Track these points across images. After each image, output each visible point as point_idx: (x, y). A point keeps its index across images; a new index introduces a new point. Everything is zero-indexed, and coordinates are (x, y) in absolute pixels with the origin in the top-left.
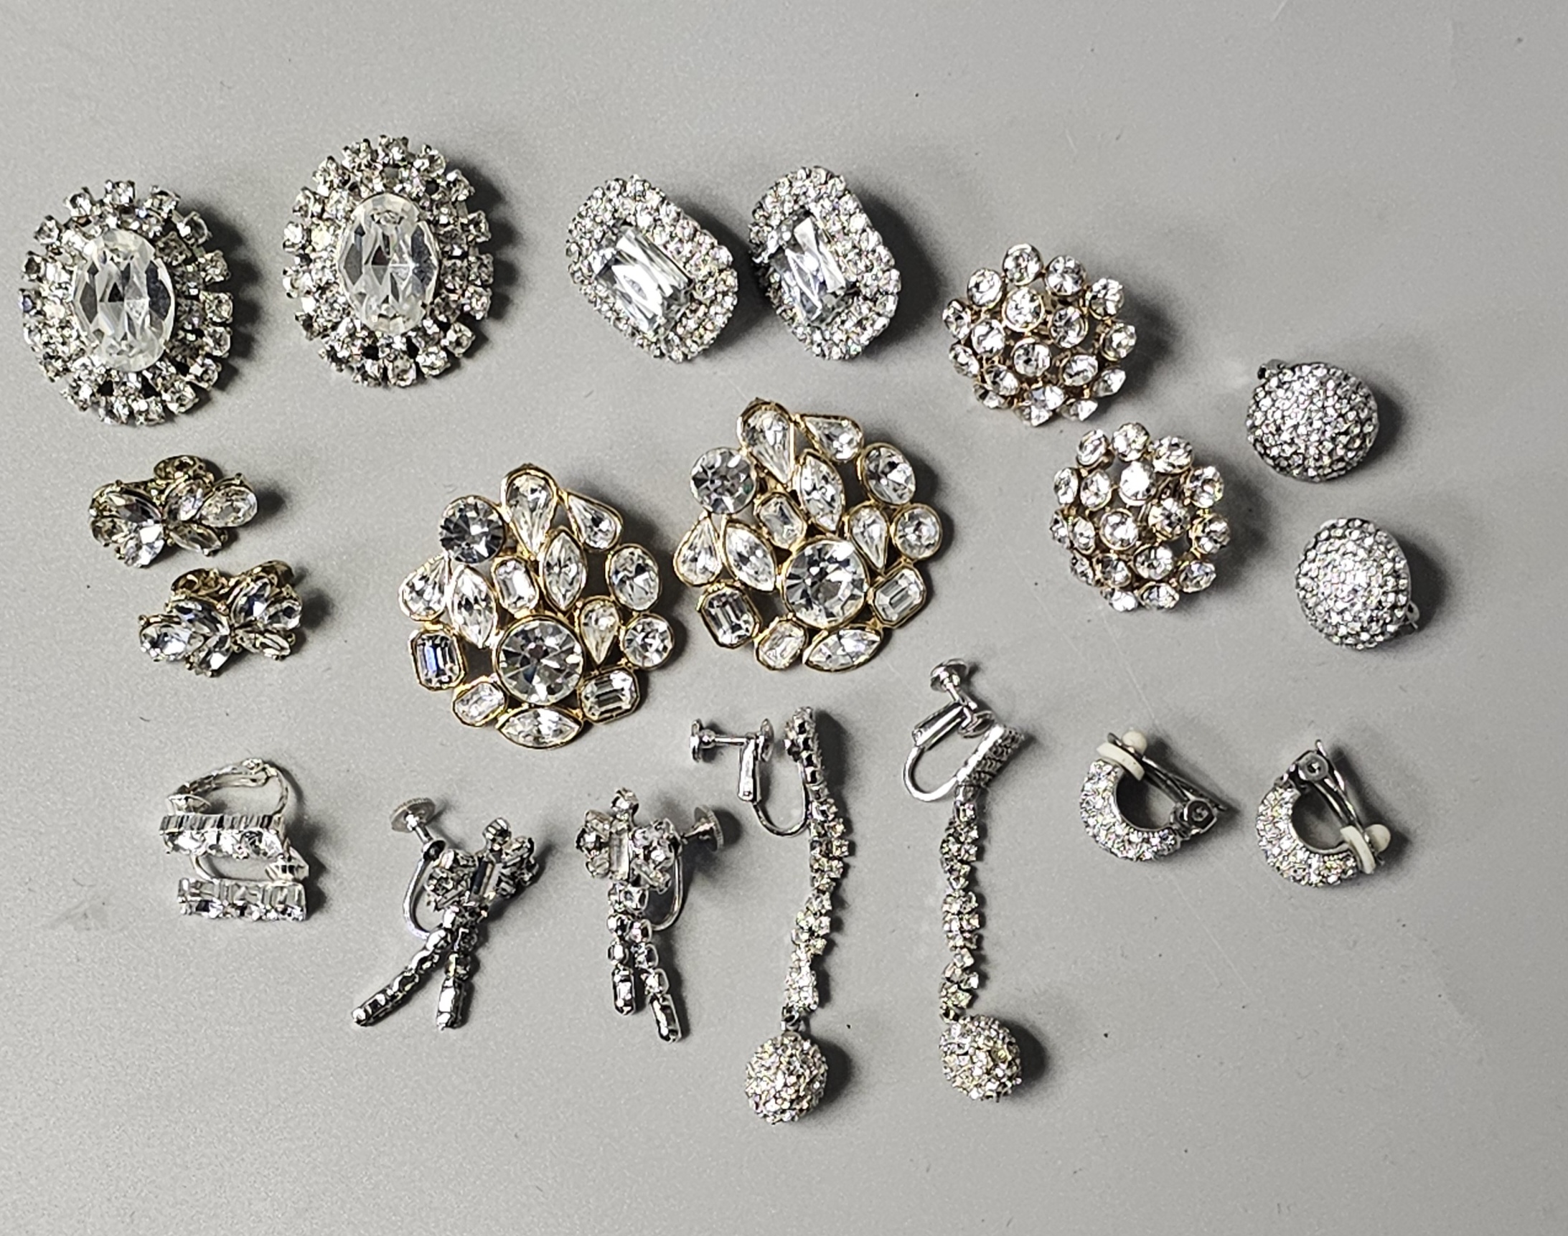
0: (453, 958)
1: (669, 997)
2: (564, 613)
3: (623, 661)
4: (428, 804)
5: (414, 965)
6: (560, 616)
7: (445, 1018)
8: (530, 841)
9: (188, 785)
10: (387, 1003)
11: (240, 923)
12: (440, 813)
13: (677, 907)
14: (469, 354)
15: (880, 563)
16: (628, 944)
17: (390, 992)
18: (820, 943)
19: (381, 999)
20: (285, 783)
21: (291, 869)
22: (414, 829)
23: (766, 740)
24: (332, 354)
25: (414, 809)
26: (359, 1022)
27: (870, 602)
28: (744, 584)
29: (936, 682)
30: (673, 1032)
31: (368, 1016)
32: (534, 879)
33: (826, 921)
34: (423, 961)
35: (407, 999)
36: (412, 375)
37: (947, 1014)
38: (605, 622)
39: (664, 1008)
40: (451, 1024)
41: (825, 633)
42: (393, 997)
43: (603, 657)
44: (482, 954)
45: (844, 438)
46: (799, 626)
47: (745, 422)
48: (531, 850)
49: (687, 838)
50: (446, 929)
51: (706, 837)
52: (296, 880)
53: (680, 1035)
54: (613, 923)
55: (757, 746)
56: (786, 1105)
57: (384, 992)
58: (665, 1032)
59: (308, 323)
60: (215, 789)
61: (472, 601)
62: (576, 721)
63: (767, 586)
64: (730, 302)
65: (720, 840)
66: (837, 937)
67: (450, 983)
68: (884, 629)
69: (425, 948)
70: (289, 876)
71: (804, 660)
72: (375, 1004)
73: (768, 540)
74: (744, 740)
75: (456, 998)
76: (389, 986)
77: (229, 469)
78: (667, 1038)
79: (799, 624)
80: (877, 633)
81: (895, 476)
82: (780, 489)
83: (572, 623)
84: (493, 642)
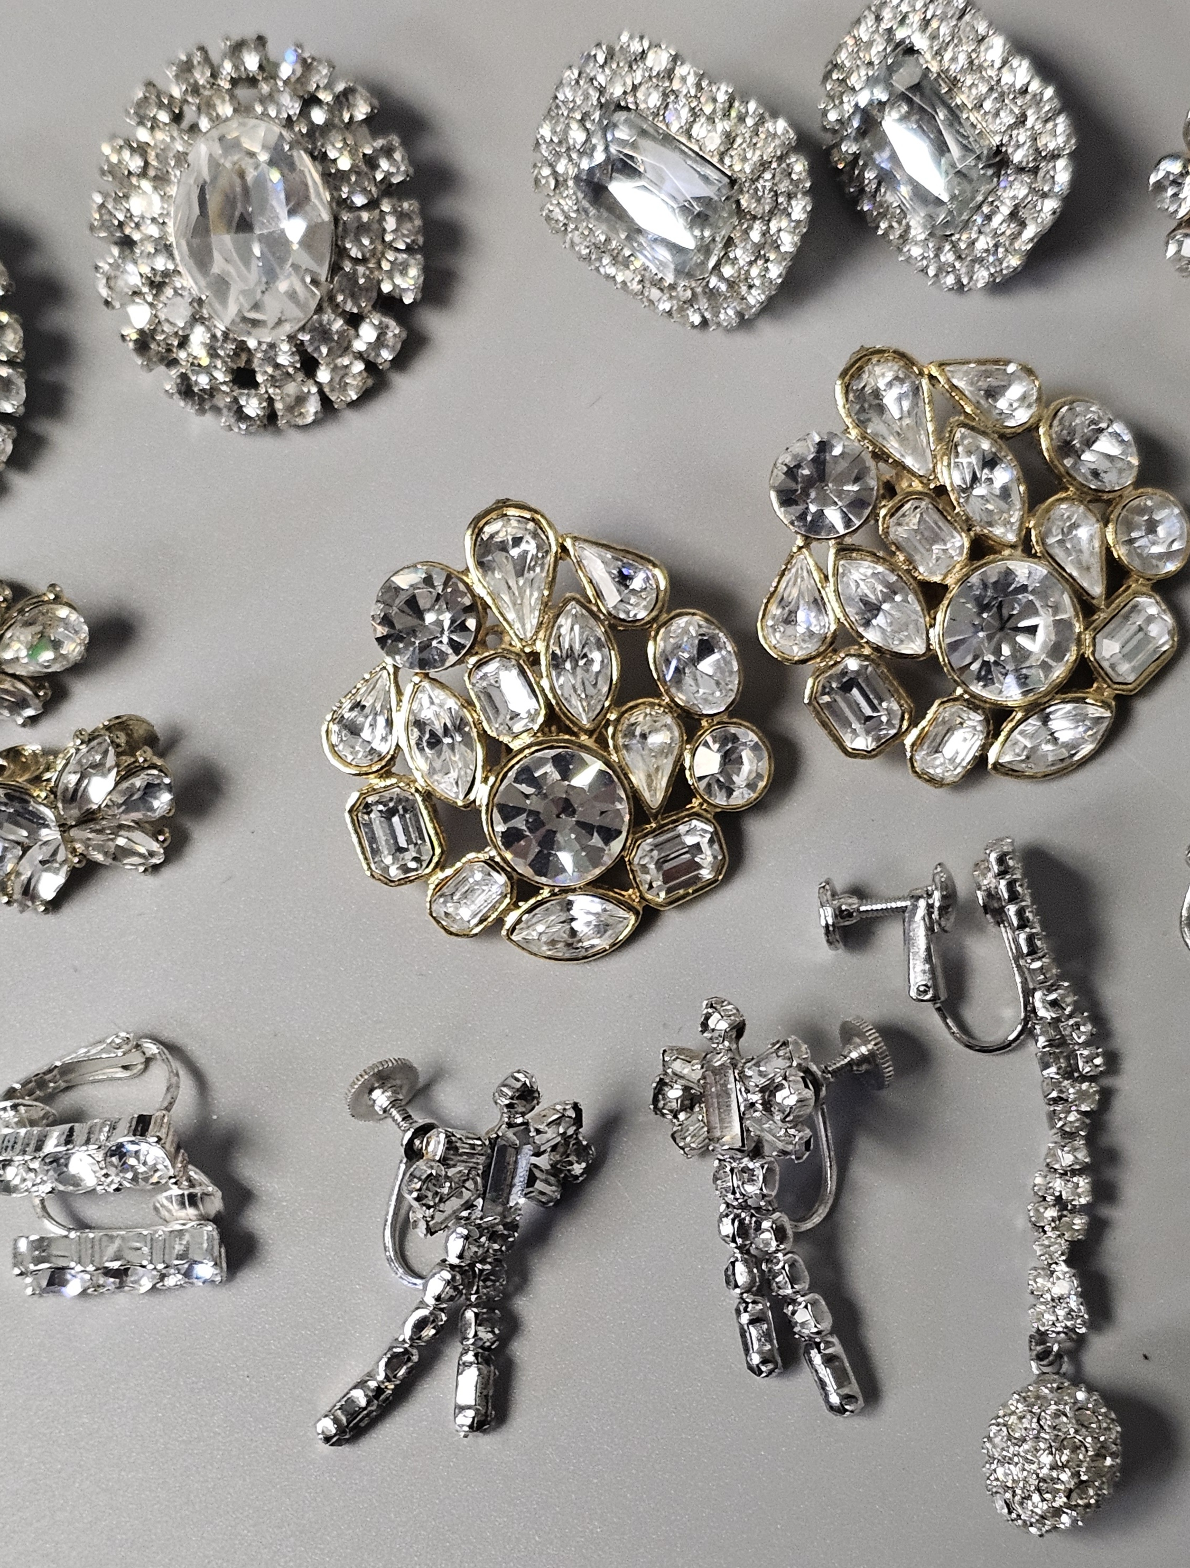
0: (470, 1315)
1: (835, 1340)
2: (590, 733)
3: (696, 802)
4: (405, 1068)
5: (407, 1332)
6: (584, 738)
7: (467, 1418)
8: (576, 1107)
9: (18, 1086)
10: (369, 1403)
11: (122, 1298)
12: (428, 1087)
13: (831, 1185)
14: (402, 361)
15: (1097, 589)
16: (754, 1260)
17: (373, 1384)
18: (1079, 1222)
19: (360, 1397)
20: (176, 1065)
21: (193, 1200)
22: (385, 1111)
23: (943, 897)
25: (382, 1078)
26: (327, 1439)
27: (1088, 653)
28: (877, 649)
30: (848, 1398)
31: (341, 1430)
32: (592, 1171)
33: (1083, 1182)
34: (420, 1325)
35: (404, 1391)
36: (312, 407)
38: (658, 739)
39: (829, 1360)
40: (479, 1426)
41: (1019, 715)
42: (379, 1391)
43: (660, 796)
44: (523, 1305)
45: (1015, 391)
46: (975, 708)
47: (847, 389)
48: (578, 1121)
49: (833, 1073)
50: (452, 1267)
51: (864, 1067)
52: (204, 1218)
53: (861, 1401)
54: (728, 1228)
55: (930, 907)
56: (1061, 1501)
57: (361, 1384)
58: (835, 1399)
59: (141, 341)
60: (68, 1089)
61: (440, 732)
62: (631, 908)
63: (915, 647)
64: (800, 209)
65: (888, 1069)
66: (1106, 1211)
67: (470, 1357)
68: (1117, 697)
69: (422, 1304)
70: (191, 1212)
71: (991, 764)
72: (349, 1408)
73: (908, 571)
74: (908, 903)
75: (483, 1385)
76: (371, 1376)
77: (37, 582)
78: (841, 1410)
79: (974, 703)
80: (1105, 705)
81: (1105, 445)
82: (917, 486)
83: (605, 747)
84: (481, 794)
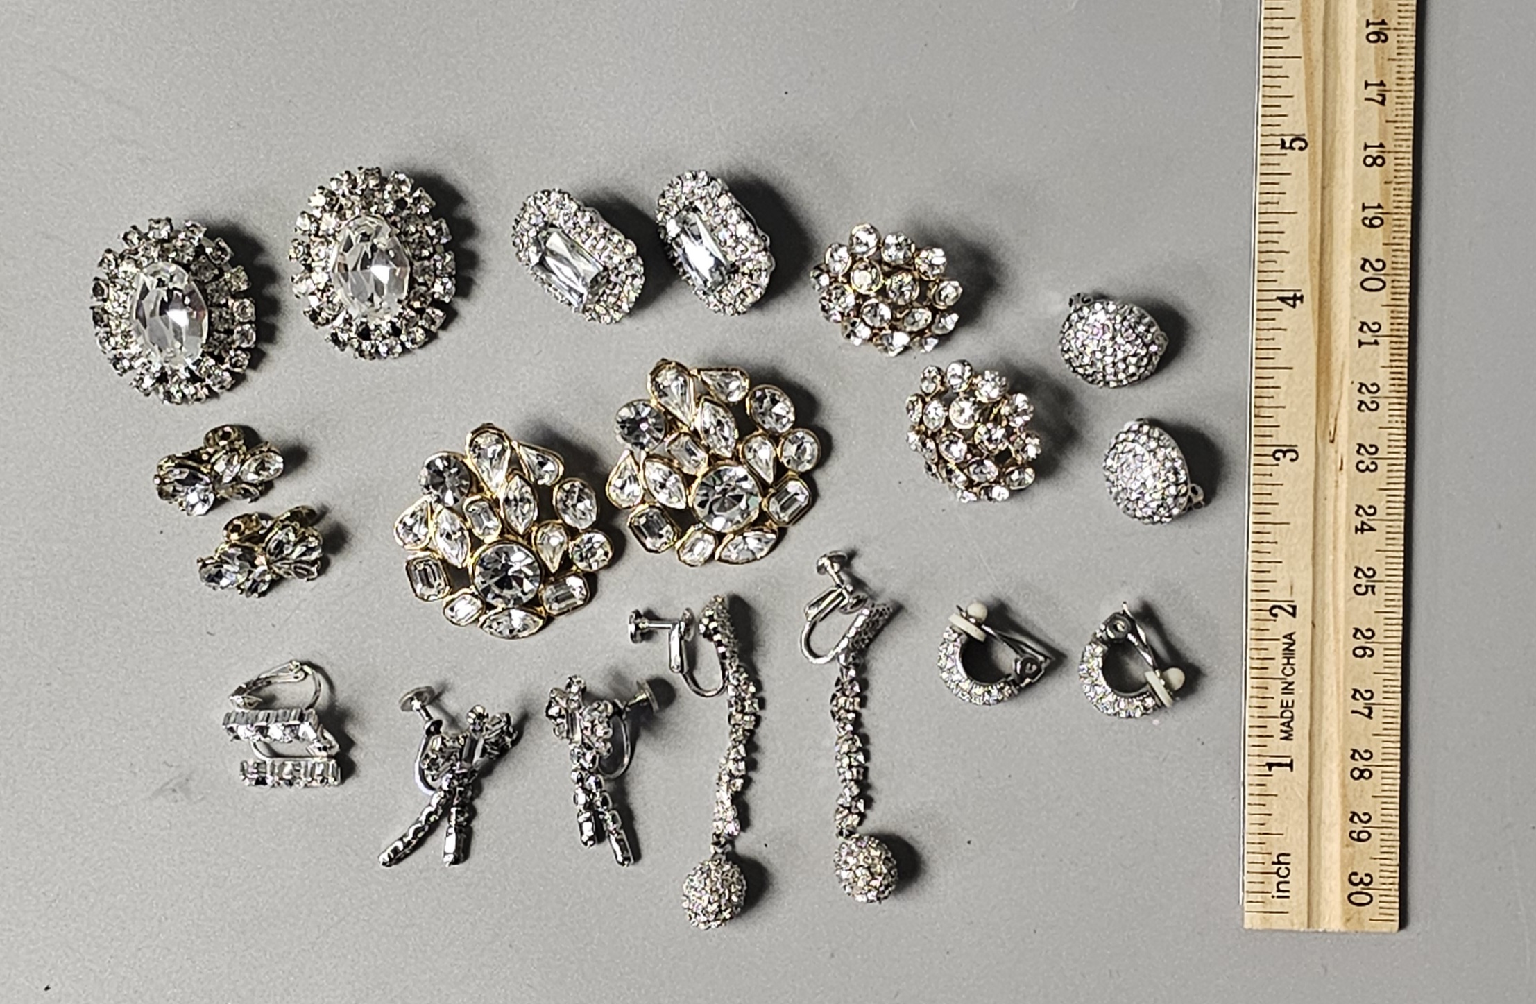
0: (453, 810)
1: (622, 831)
2: (523, 537)
3: (574, 568)
4: (430, 690)
5: (423, 818)
6: (520, 540)
7: (450, 858)
8: (508, 716)
9: (244, 686)
10: (405, 848)
11: (292, 790)
12: (440, 694)
13: (626, 760)
15: (770, 478)
16: (588, 792)
17: (406, 840)
18: (739, 782)
19: (400, 846)
20: (319, 677)
21: (325, 749)
22: (418, 710)
23: (687, 625)
24: (335, 339)
25: (419, 695)
26: (384, 864)
27: (765, 509)
28: (662, 505)
29: (821, 569)
30: (626, 859)
31: (391, 859)
32: (514, 743)
33: (742, 765)
34: (430, 814)
35: (421, 843)
36: (399, 349)
37: (841, 833)
38: (554, 542)
39: (617, 841)
40: (456, 861)
41: (731, 536)
42: (409, 842)
43: (556, 565)
44: (477, 803)
45: (734, 385)
46: (709, 533)
47: (653, 380)
48: (508, 723)
49: (630, 707)
50: (445, 791)
51: (645, 704)
52: (330, 757)
53: (632, 861)
54: (575, 776)
55: (680, 628)
56: (712, 917)
57: (401, 839)
58: (620, 859)
59: (314, 316)
60: (267, 686)
61: (451, 533)
62: (540, 617)
63: (681, 506)
64: (639, 282)
65: (655, 706)
66: (752, 774)
67: (452, 830)
68: (780, 529)
69: (430, 805)
70: (324, 753)
71: (716, 557)
72: (395, 850)
73: (679, 469)
74: (671, 626)
75: (458, 841)
76: (405, 836)
78: (623, 864)
79: (708, 531)
80: (772, 532)
81: (778, 409)
82: (685, 429)
83: (530, 543)
84: (470, 562)
